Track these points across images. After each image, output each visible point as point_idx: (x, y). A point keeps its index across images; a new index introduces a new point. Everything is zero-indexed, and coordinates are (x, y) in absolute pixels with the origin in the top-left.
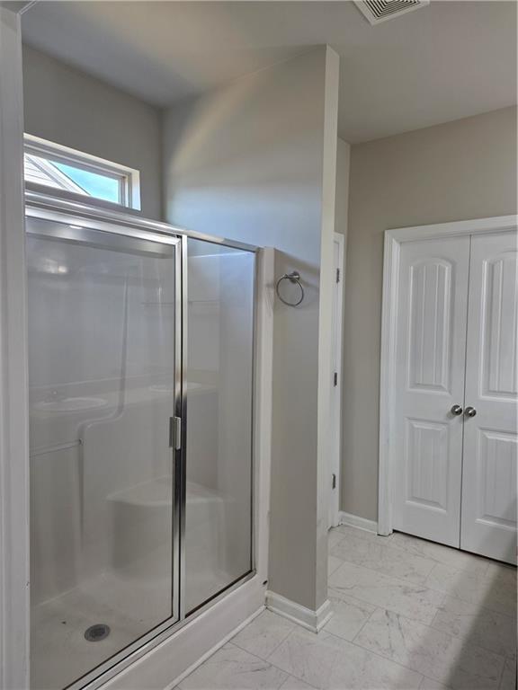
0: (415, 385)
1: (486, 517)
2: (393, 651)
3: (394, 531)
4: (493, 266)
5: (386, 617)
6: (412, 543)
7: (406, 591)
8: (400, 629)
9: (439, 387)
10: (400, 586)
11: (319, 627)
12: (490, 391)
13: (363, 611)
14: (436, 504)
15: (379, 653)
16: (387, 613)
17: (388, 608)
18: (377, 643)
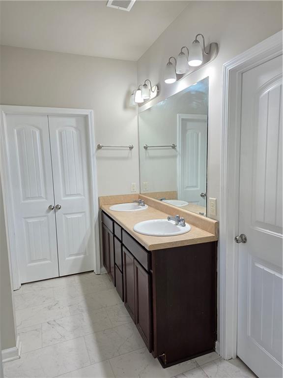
0: (27, 198)
1: (70, 255)
2: (64, 336)
3: (22, 284)
4: (61, 133)
5: (50, 325)
6: (35, 286)
7: (49, 308)
8: (60, 325)
9: (41, 197)
10: (45, 308)
11: (19, 355)
12: (66, 195)
13: (36, 330)
14: (45, 259)
15: (59, 342)
16: (48, 323)
17: (48, 321)
18: (54, 339)
